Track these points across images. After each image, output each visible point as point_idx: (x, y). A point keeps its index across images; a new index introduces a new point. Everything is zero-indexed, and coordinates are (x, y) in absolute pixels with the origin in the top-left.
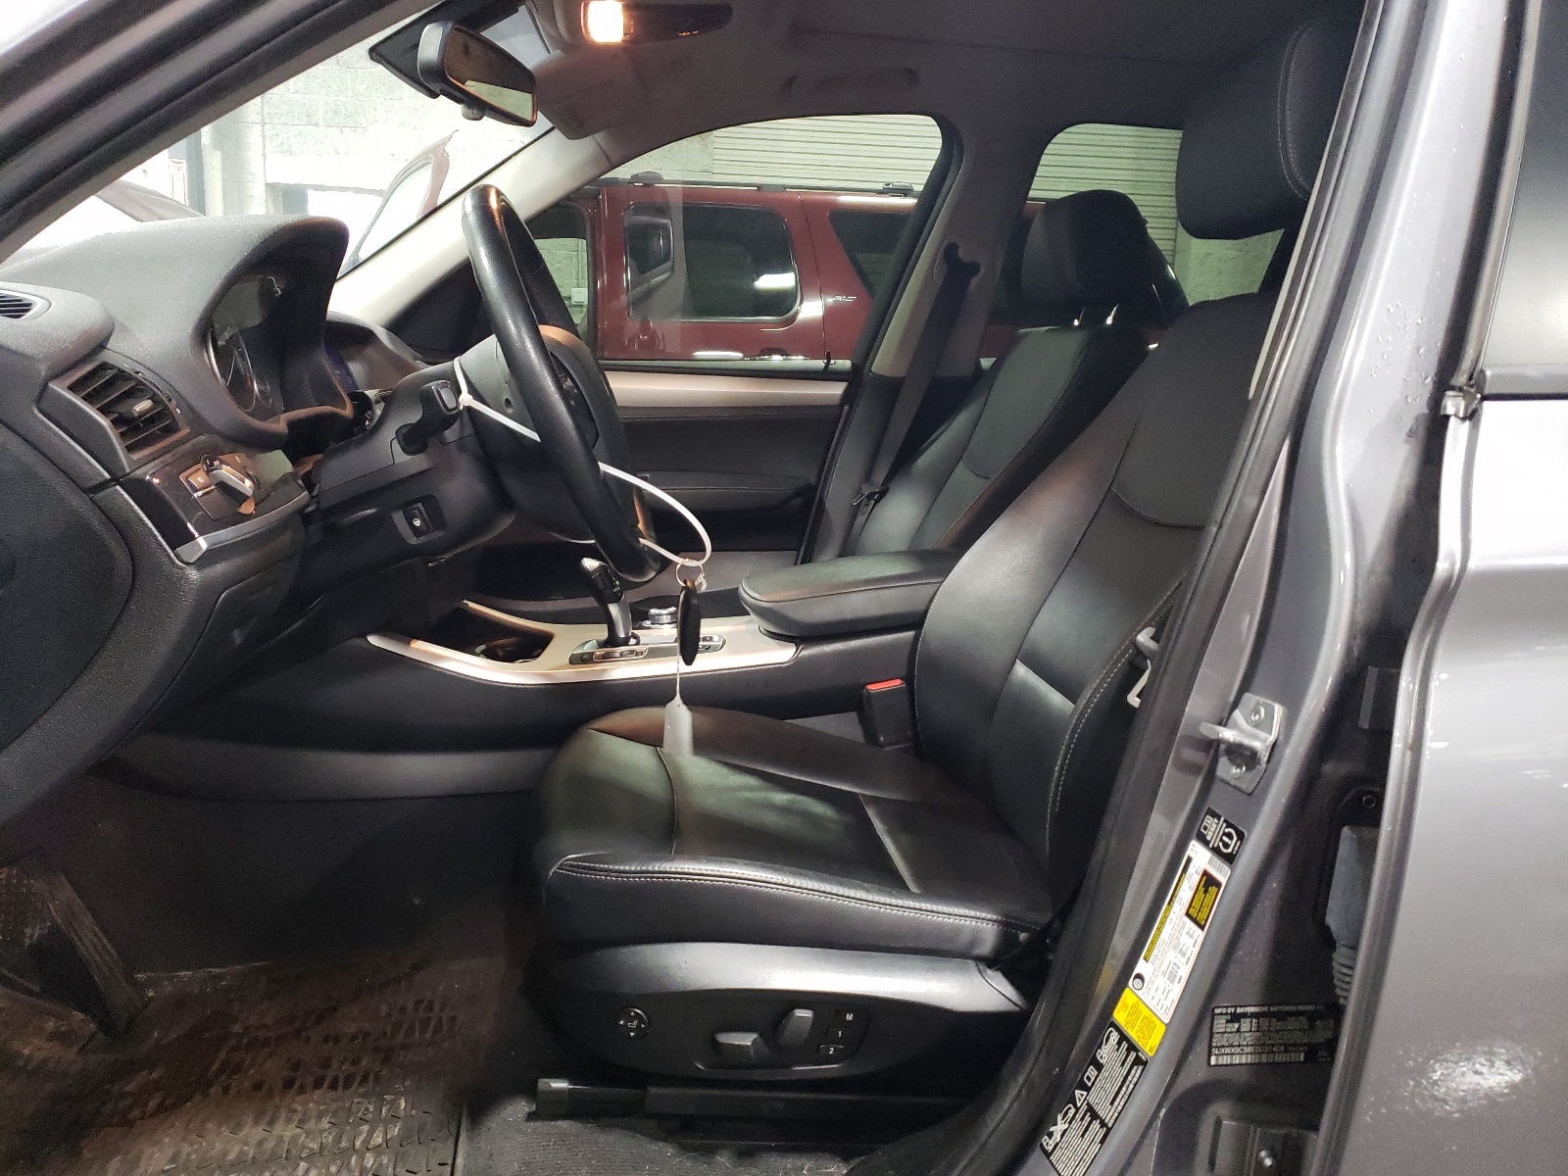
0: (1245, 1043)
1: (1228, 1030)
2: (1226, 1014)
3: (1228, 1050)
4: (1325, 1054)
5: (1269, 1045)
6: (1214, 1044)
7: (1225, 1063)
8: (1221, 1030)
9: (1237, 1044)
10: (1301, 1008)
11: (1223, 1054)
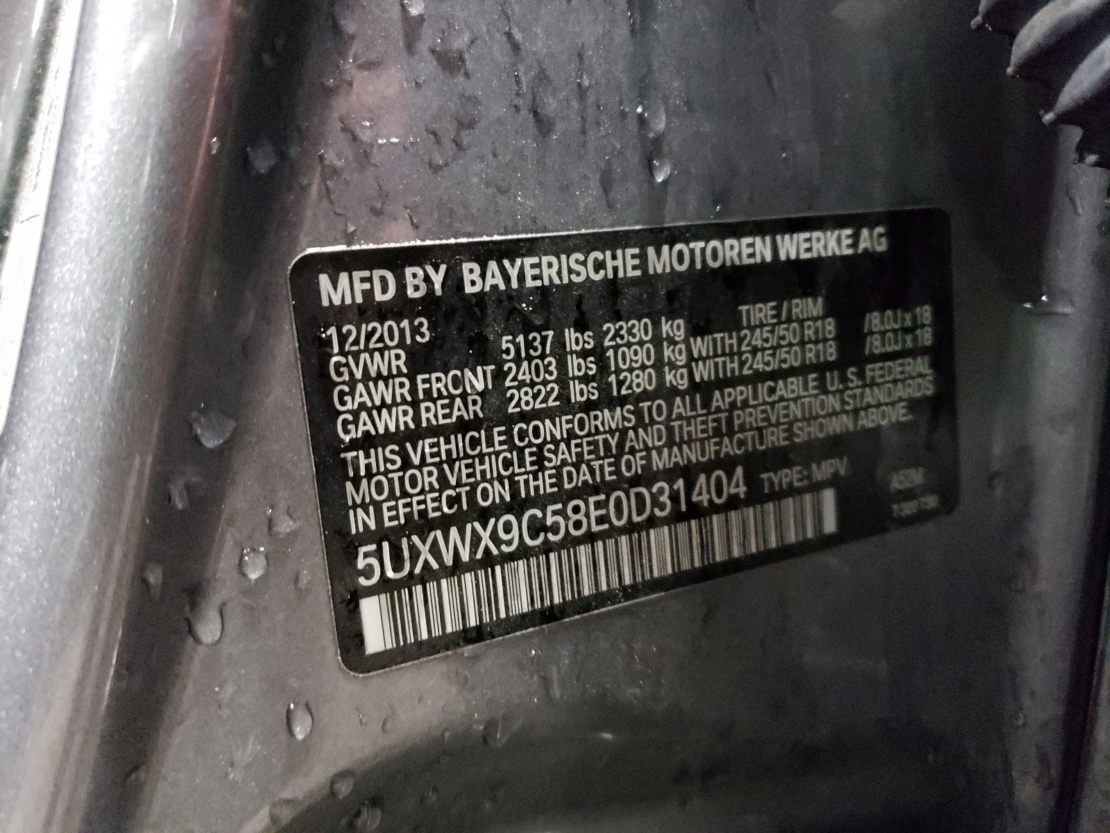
0: (545, 483)
1: (431, 414)
2: (401, 308)
3: (455, 544)
4: (916, 477)
5: (670, 475)
6: (361, 521)
7: (452, 625)
8: (387, 422)
9: (499, 492)
10: (792, 246)
11: (428, 575)
